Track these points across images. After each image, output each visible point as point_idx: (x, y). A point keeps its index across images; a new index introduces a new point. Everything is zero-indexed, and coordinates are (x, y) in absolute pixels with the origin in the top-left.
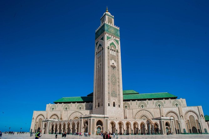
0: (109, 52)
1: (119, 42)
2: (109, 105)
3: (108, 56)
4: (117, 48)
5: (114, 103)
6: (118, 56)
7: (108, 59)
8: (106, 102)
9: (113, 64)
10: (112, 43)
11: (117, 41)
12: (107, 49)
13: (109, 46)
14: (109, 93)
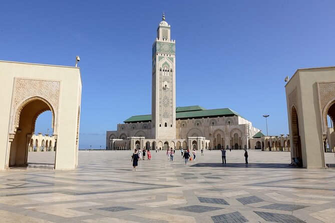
0: (161, 75)
1: (174, 59)
2: (160, 126)
3: (161, 78)
4: (171, 68)
5: (166, 123)
6: (172, 76)
7: (160, 82)
8: (158, 123)
9: (166, 86)
10: (166, 63)
11: (172, 59)
12: (159, 71)
13: (162, 67)
14: (160, 115)
